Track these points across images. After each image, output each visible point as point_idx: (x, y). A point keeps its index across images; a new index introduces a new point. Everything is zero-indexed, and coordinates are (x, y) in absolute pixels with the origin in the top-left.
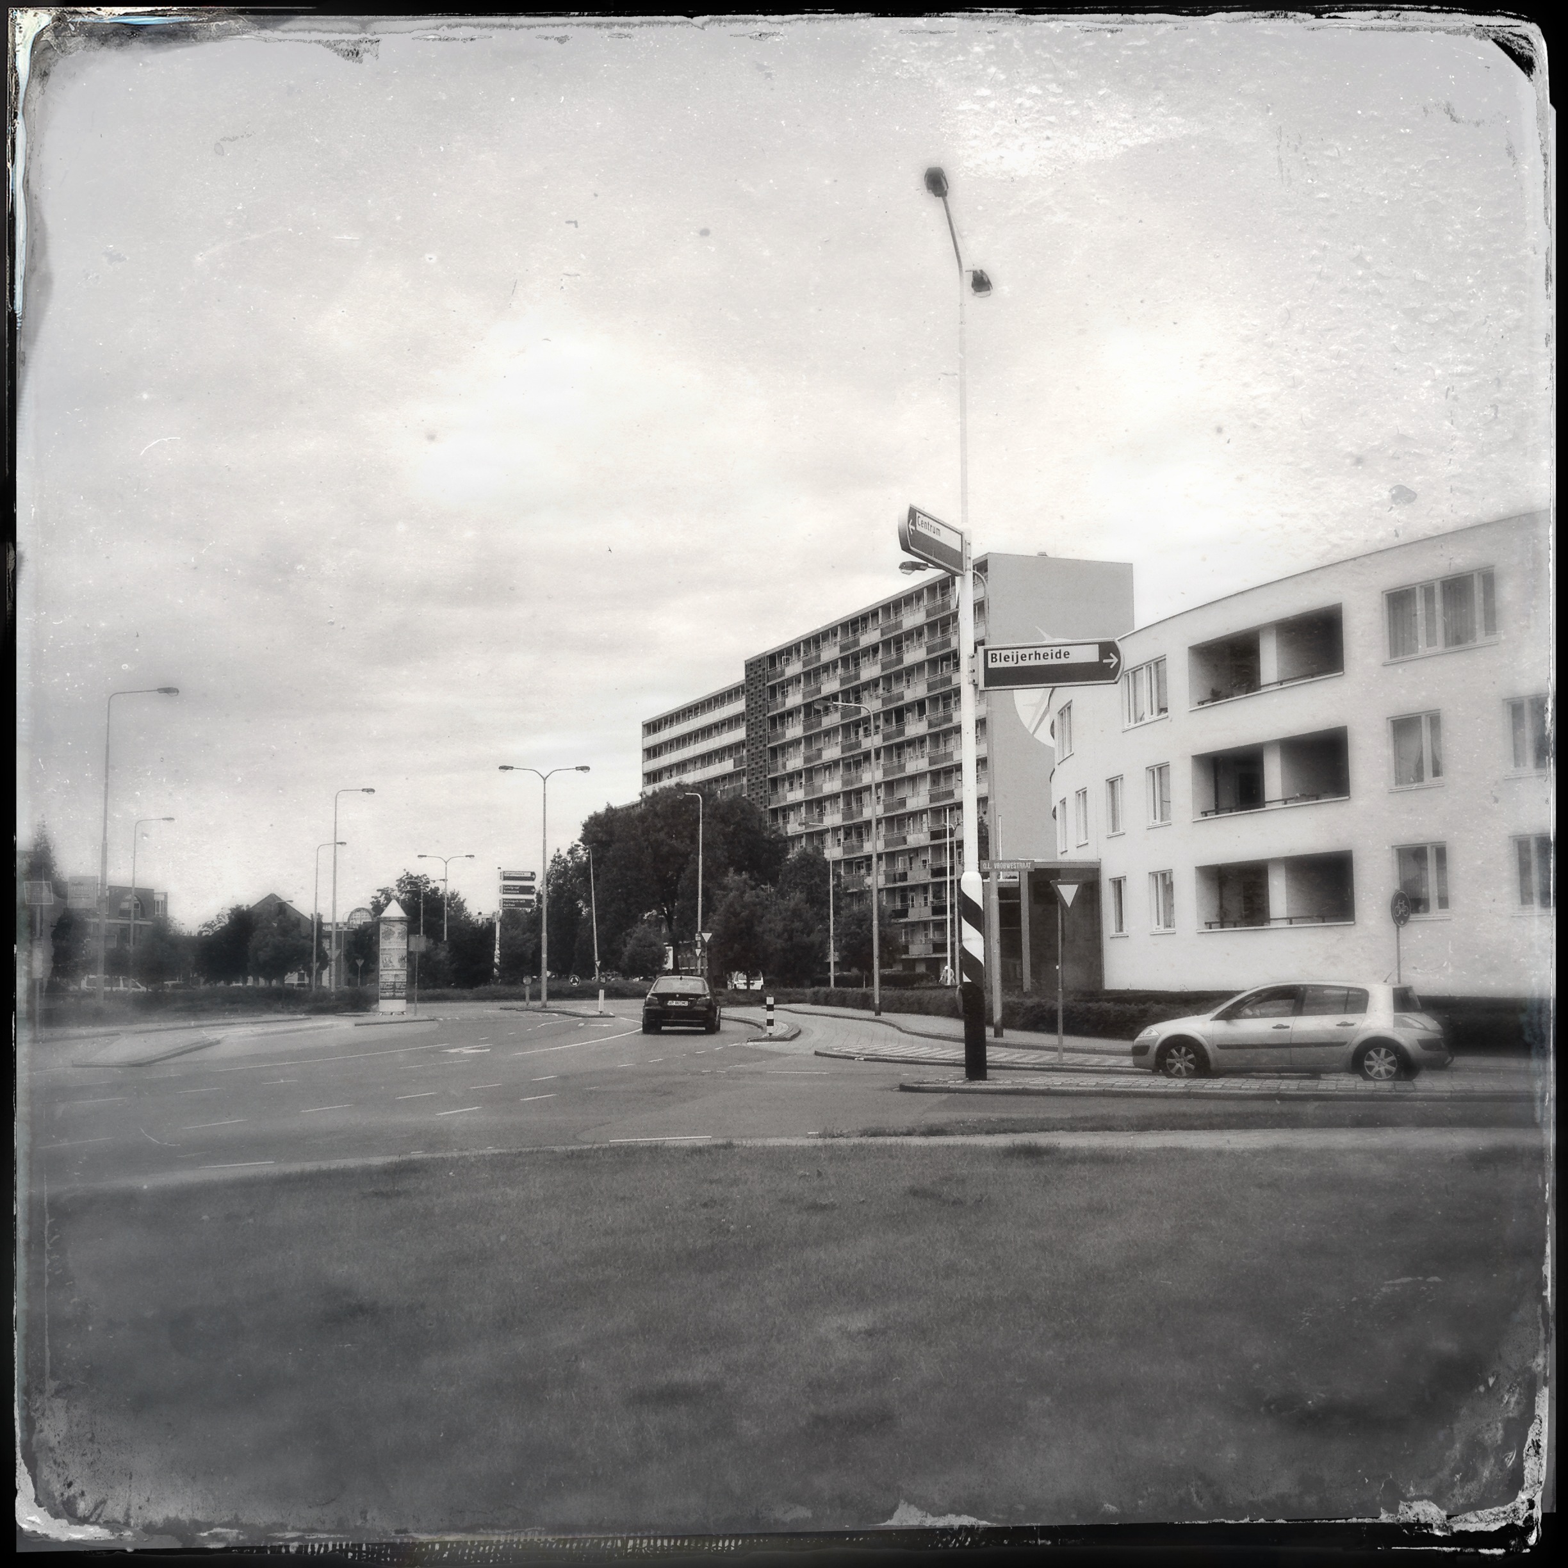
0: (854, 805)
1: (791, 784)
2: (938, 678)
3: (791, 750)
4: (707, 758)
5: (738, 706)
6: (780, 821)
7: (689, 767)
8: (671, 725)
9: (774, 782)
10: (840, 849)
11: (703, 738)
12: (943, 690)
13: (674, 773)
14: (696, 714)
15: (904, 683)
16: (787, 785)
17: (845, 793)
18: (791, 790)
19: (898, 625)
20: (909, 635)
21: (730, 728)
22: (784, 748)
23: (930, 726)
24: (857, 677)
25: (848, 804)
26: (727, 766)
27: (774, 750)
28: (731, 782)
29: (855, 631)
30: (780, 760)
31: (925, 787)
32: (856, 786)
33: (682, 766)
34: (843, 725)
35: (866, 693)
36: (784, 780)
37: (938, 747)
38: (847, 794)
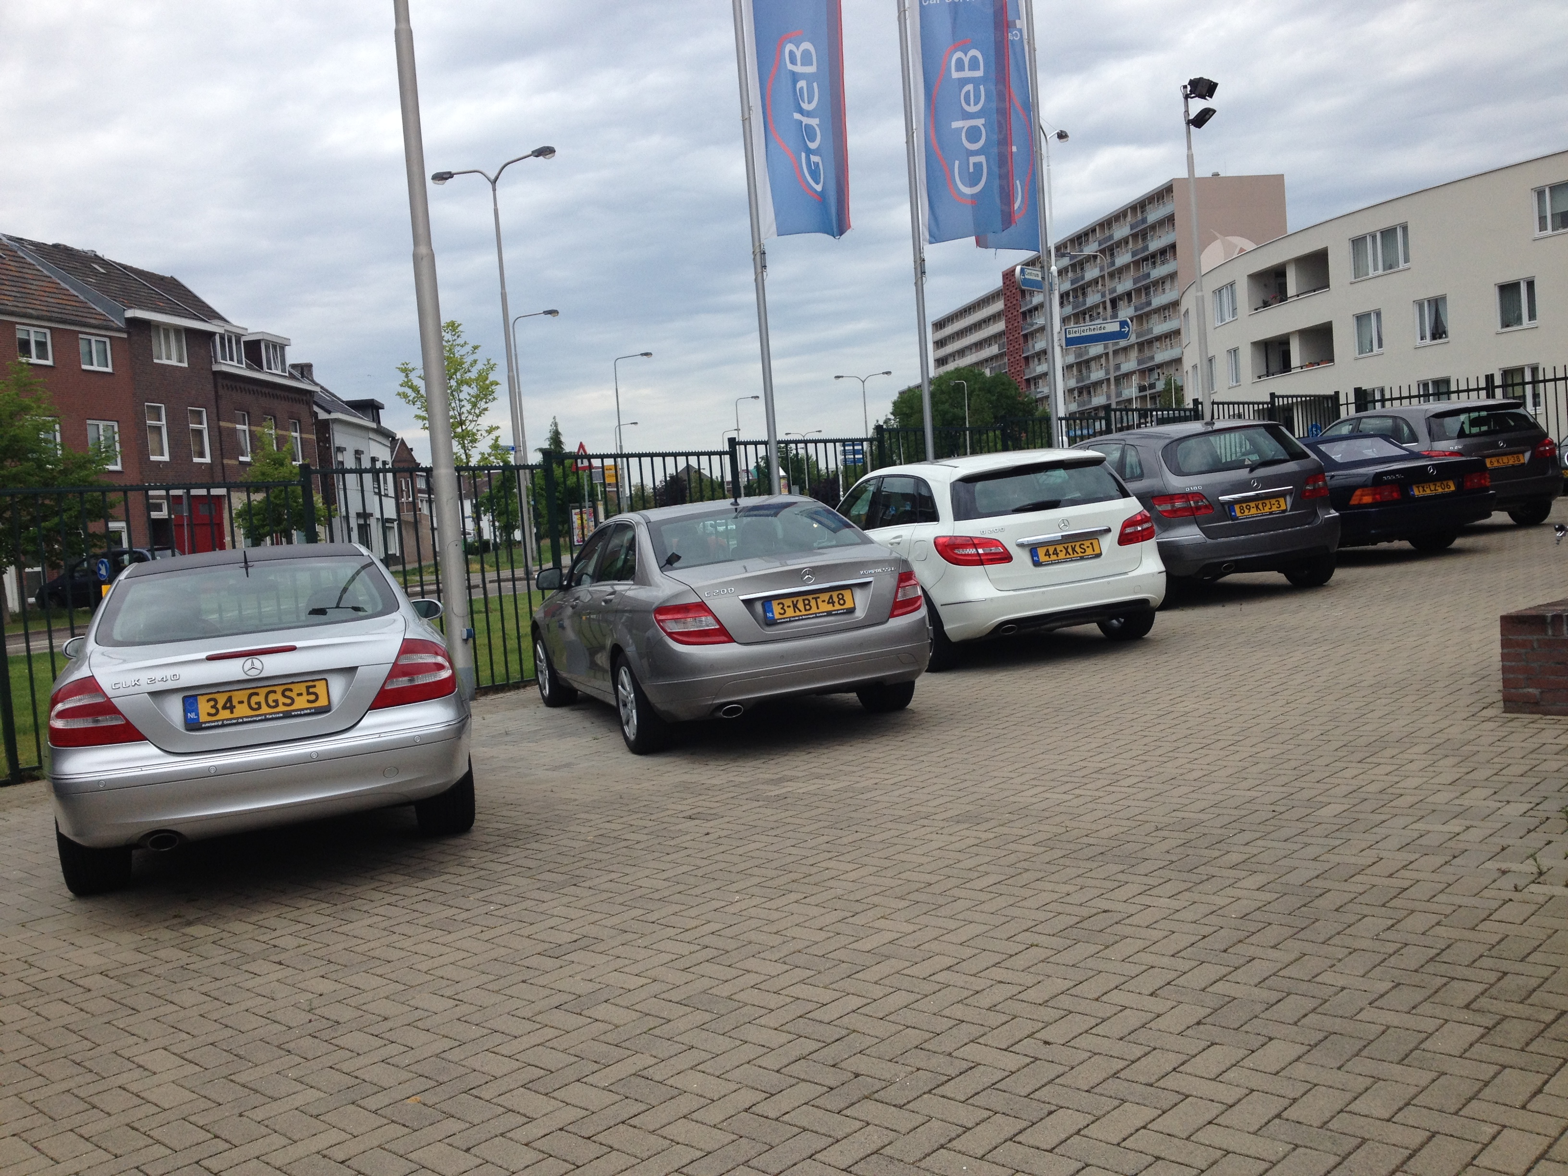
0: (1084, 371)
1: (1039, 360)
2: (1141, 274)
3: (1038, 335)
4: (979, 345)
5: (999, 306)
6: (1033, 387)
7: (967, 352)
8: (953, 323)
9: (1027, 359)
10: (1076, 404)
11: (976, 331)
12: (1144, 283)
13: (956, 358)
14: (970, 313)
15: (1117, 280)
16: (1036, 360)
17: (1077, 363)
18: (1039, 364)
19: (1111, 237)
20: (1119, 244)
21: (994, 322)
22: (1032, 334)
23: (1136, 310)
24: (1083, 278)
25: (1080, 371)
26: (994, 350)
27: (1025, 336)
28: (996, 361)
29: (1080, 244)
30: (1030, 342)
31: (1134, 354)
32: (1085, 358)
33: (961, 353)
34: (1074, 315)
35: (1089, 289)
36: (1034, 357)
37: (1142, 325)
38: (1079, 364)
